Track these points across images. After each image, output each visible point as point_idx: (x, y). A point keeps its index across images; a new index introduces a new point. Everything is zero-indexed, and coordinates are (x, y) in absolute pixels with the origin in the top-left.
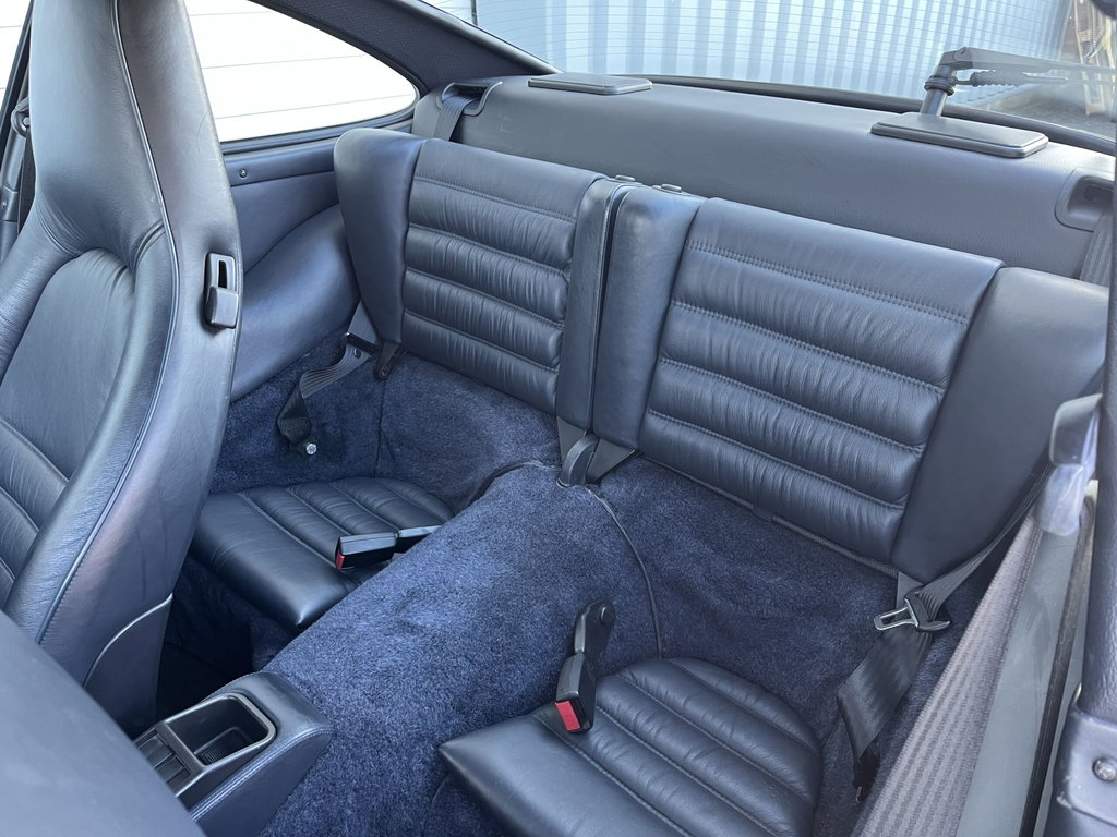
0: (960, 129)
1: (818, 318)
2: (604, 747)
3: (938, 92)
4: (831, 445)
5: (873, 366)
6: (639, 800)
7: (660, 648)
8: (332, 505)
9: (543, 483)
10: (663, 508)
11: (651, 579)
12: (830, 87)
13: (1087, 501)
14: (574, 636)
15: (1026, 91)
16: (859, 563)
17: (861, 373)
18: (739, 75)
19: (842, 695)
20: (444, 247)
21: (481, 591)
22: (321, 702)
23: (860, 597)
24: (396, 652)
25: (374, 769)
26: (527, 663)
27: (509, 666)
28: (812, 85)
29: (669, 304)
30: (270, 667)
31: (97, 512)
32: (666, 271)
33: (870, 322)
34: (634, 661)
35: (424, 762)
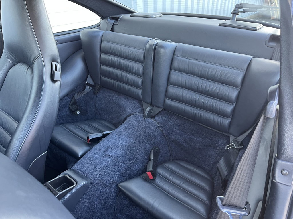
0: (241, 24)
1: (208, 73)
2: (160, 183)
3: (235, 15)
4: (212, 105)
5: (222, 84)
6: (169, 195)
7: (171, 158)
8: (84, 127)
9: (140, 118)
10: (171, 123)
11: (168, 141)
12: (206, 14)
13: (277, 110)
14: (150, 156)
15: (257, 13)
16: (220, 133)
17: (219, 86)
18: (182, 12)
19: (218, 165)
20: (111, 59)
21: (126, 146)
22: (87, 175)
23: (221, 142)
24: (105, 162)
25: (102, 191)
26: (139, 163)
27: (134, 164)
28: (201, 14)
29: (170, 71)
30: (73, 168)
31: (28, 129)
32: (169, 62)
33: (221, 73)
34: (165, 162)
35: (114, 189)
